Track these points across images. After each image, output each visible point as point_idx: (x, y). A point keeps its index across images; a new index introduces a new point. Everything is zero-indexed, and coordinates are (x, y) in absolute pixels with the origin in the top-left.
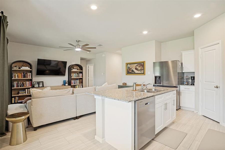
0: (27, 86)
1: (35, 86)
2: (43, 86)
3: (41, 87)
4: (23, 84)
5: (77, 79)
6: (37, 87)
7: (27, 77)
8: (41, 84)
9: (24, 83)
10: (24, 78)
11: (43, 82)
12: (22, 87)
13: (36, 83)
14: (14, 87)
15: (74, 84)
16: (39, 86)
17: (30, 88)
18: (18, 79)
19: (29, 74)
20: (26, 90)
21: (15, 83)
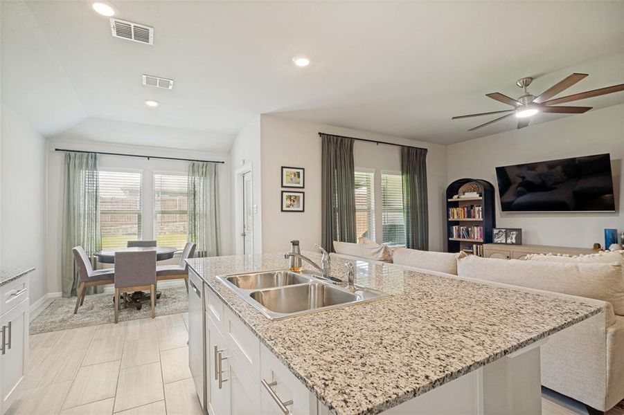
0: (476, 237)
1: (496, 240)
2: (519, 242)
3: (513, 244)
4: (468, 232)
6: (501, 243)
7: (474, 217)
8: (514, 235)
9: (470, 229)
10: (468, 217)
12: (466, 240)
13: (500, 231)
14: (452, 237)
16: (506, 241)
17: (481, 244)
18: (458, 220)
19: (477, 209)
20: (474, 246)
21: (455, 228)
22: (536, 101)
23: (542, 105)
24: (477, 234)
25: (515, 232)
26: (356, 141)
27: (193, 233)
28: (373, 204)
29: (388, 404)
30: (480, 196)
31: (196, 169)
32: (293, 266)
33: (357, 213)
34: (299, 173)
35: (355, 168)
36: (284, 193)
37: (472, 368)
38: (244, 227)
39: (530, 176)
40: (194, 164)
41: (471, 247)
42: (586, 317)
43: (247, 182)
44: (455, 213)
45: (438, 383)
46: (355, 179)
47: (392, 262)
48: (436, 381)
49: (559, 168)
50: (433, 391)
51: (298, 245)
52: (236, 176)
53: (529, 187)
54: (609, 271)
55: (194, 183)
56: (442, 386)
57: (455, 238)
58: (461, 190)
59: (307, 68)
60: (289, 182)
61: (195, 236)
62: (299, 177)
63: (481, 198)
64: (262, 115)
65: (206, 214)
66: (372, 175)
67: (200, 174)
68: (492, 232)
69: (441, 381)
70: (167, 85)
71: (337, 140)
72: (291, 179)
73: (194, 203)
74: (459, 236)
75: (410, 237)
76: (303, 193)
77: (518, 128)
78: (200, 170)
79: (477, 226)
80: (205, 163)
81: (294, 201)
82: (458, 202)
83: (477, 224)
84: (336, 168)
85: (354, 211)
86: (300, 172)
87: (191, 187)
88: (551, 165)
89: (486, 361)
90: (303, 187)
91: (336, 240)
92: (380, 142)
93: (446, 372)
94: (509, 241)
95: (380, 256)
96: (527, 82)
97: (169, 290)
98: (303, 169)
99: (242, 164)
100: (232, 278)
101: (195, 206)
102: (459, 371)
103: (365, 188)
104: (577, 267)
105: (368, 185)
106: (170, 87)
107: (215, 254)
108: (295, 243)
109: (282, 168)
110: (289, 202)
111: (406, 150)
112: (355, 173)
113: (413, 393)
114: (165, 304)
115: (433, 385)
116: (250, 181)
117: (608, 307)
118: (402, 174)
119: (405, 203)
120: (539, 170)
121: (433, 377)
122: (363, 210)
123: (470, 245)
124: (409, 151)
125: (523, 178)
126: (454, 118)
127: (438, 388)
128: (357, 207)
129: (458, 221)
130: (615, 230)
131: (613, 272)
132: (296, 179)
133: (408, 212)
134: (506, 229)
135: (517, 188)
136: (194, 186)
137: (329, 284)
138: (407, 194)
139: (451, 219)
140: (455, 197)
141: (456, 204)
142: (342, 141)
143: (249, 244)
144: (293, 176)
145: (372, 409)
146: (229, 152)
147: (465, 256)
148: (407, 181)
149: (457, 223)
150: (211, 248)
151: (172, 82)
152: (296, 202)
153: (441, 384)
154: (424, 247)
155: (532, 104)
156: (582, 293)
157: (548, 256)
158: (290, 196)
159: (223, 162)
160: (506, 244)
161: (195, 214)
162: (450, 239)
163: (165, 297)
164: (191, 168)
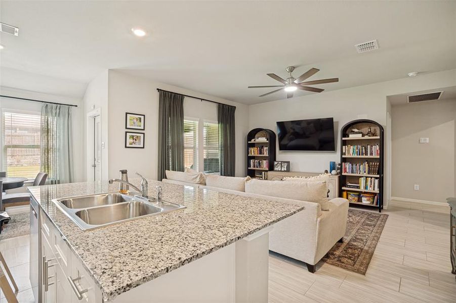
0: (264, 167)
1: (275, 169)
2: (288, 170)
3: (285, 171)
4: (259, 163)
5: (362, 161)
6: (278, 171)
7: (263, 154)
8: (285, 165)
9: (261, 162)
10: (260, 154)
11: (288, 162)
12: (258, 169)
13: (278, 163)
15: (352, 172)
17: (267, 171)
18: (254, 155)
19: (265, 148)
20: (263, 173)
21: (252, 161)
22: (296, 82)
23: (299, 85)
24: (265, 164)
25: (286, 164)
26: (185, 98)
27: (46, 165)
28: (197, 143)
29: (145, 279)
30: (267, 140)
31: (49, 110)
32: (122, 190)
33: (185, 150)
34: (140, 118)
35: (184, 117)
36: (127, 133)
37: (213, 250)
38: (95, 160)
39: (297, 129)
40: (47, 105)
41: (261, 174)
42: (295, 213)
43: (97, 124)
44: (253, 151)
45: (187, 261)
46: (185, 125)
47: (205, 185)
48: (185, 261)
49: (312, 125)
50: (182, 267)
51: (126, 173)
52: (87, 118)
53: (297, 135)
54: (320, 186)
55: (47, 122)
56: (190, 263)
57: (252, 168)
58: (256, 136)
59: (144, 38)
60: (132, 125)
61: (48, 167)
62: (140, 121)
63: (268, 141)
64: (109, 70)
65: (59, 149)
66: (197, 123)
67: (54, 114)
68: (274, 163)
69: (189, 260)
70: (13, 32)
71: (171, 96)
72: (134, 123)
73: (48, 139)
74: (254, 166)
75: (223, 167)
76: (144, 134)
77: (288, 98)
78: (54, 112)
79: (265, 160)
80: (58, 105)
81: (136, 140)
82: (254, 143)
83: (265, 158)
84: (170, 116)
85: (183, 148)
86: (142, 117)
87: (45, 125)
88: (309, 122)
89: (224, 245)
90: (144, 130)
91: (169, 170)
92: (203, 100)
93: (194, 254)
94: (283, 169)
95: (197, 181)
96: (292, 69)
97: (20, 215)
98: (144, 116)
99: (92, 108)
100: (66, 201)
101: (48, 141)
102: (203, 253)
103: (193, 132)
104: (307, 184)
105: (194, 130)
106: (16, 34)
107: (68, 181)
108: (124, 172)
109: (127, 113)
110: (132, 141)
111: (221, 106)
112: (184, 120)
113: (166, 270)
114: (13, 228)
115: (183, 263)
116: (99, 123)
117: (318, 207)
118: (219, 123)
119: (220, 143)
120: (303, 125)
121: (184, 258)
122: (190, 148)
123: (260, 172)
124: (223, 107)
125: (294, 129)
126: (249, 87)
127: (187, 265)
128: (185, 145)
129: (254, 157)
130: (334, 163)
131: (322, 186)
132: (137, 123)
133: (221, 150)
134: (282, 162)
135: (290, 136)
136: (48, 124)
137: (145, 202)
138: (222, 137)
139: (250, 155)
140: (253, 140)
141: (253, 145)
142: (175, 96)
143: (98, 173)
144: (135, 121)
145: (131, 284)
146: (82, 97)
147: (250, 179)
148: (221, 128)
149: (253, 158)
150: (64, 177)
151: (17, 30)
152: (137, 141)
153: (189, 262)
154: (232, 174)
155: (293, 84)
156: (308, 199)
157: (295, 178)
158: (133, 136)
159: (76, 106)
160: (281, 171)
161: (48, 148)
162: (249, 168)
163: (15, 221)
164: (44, 109)
